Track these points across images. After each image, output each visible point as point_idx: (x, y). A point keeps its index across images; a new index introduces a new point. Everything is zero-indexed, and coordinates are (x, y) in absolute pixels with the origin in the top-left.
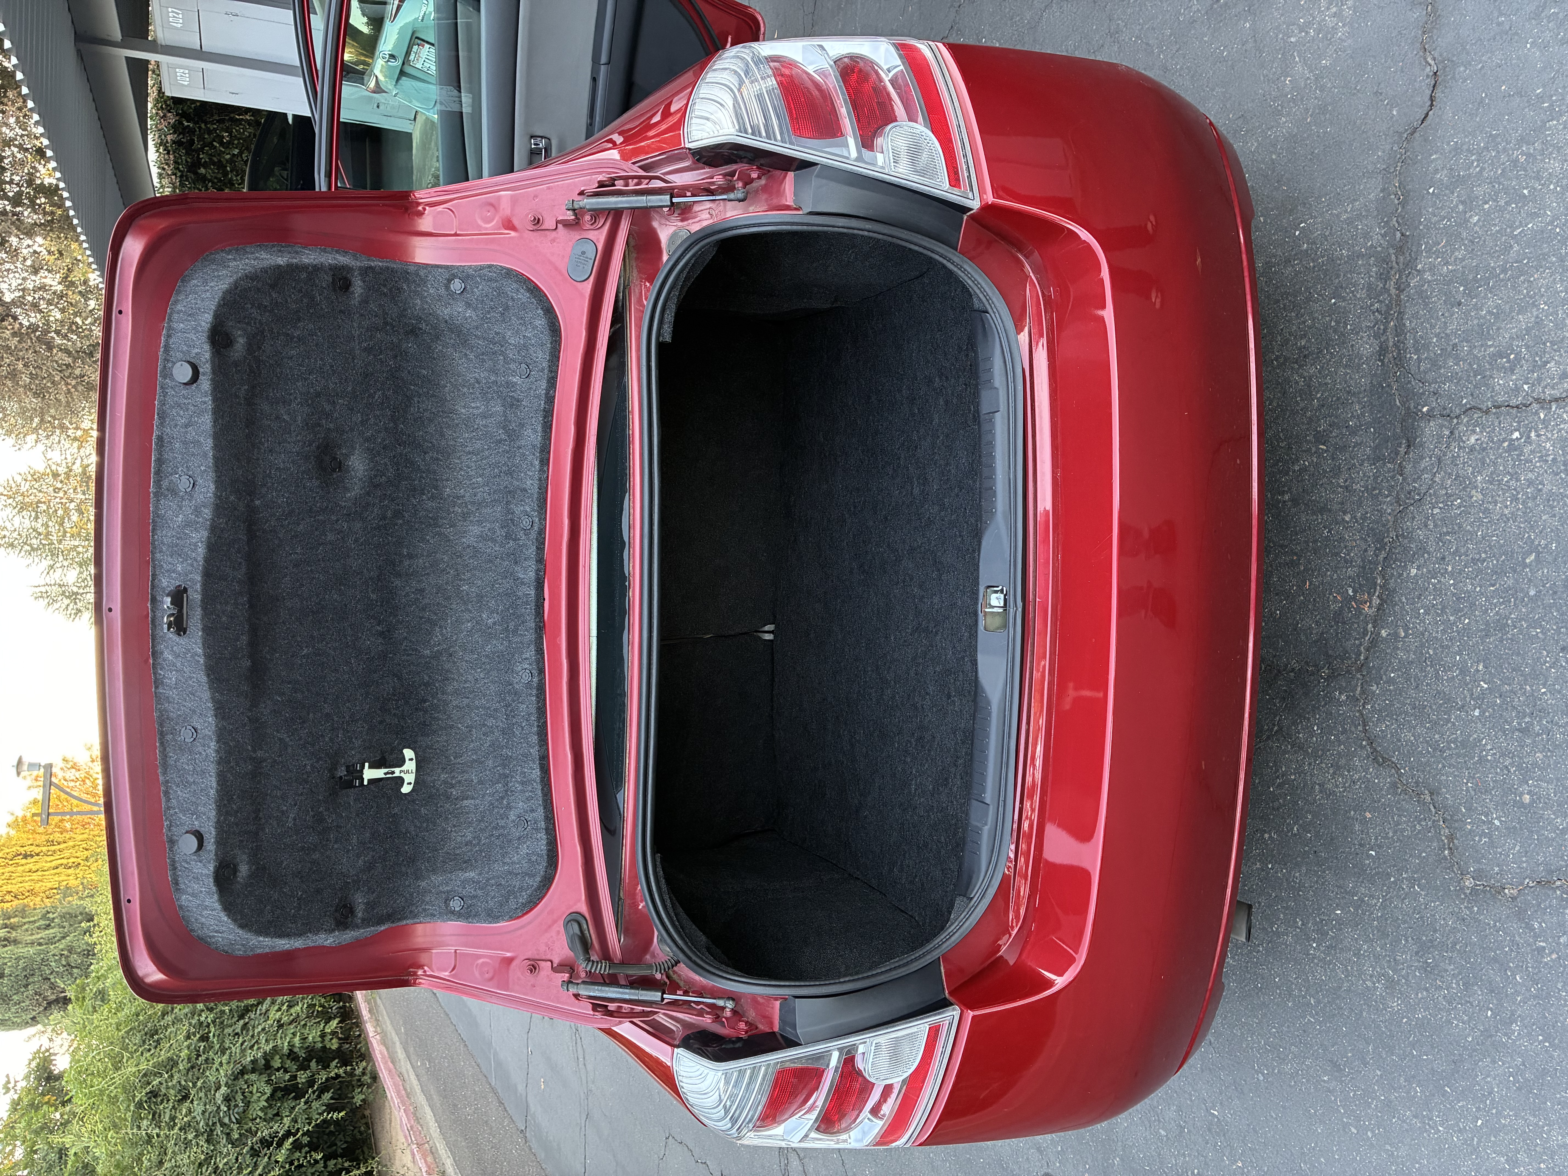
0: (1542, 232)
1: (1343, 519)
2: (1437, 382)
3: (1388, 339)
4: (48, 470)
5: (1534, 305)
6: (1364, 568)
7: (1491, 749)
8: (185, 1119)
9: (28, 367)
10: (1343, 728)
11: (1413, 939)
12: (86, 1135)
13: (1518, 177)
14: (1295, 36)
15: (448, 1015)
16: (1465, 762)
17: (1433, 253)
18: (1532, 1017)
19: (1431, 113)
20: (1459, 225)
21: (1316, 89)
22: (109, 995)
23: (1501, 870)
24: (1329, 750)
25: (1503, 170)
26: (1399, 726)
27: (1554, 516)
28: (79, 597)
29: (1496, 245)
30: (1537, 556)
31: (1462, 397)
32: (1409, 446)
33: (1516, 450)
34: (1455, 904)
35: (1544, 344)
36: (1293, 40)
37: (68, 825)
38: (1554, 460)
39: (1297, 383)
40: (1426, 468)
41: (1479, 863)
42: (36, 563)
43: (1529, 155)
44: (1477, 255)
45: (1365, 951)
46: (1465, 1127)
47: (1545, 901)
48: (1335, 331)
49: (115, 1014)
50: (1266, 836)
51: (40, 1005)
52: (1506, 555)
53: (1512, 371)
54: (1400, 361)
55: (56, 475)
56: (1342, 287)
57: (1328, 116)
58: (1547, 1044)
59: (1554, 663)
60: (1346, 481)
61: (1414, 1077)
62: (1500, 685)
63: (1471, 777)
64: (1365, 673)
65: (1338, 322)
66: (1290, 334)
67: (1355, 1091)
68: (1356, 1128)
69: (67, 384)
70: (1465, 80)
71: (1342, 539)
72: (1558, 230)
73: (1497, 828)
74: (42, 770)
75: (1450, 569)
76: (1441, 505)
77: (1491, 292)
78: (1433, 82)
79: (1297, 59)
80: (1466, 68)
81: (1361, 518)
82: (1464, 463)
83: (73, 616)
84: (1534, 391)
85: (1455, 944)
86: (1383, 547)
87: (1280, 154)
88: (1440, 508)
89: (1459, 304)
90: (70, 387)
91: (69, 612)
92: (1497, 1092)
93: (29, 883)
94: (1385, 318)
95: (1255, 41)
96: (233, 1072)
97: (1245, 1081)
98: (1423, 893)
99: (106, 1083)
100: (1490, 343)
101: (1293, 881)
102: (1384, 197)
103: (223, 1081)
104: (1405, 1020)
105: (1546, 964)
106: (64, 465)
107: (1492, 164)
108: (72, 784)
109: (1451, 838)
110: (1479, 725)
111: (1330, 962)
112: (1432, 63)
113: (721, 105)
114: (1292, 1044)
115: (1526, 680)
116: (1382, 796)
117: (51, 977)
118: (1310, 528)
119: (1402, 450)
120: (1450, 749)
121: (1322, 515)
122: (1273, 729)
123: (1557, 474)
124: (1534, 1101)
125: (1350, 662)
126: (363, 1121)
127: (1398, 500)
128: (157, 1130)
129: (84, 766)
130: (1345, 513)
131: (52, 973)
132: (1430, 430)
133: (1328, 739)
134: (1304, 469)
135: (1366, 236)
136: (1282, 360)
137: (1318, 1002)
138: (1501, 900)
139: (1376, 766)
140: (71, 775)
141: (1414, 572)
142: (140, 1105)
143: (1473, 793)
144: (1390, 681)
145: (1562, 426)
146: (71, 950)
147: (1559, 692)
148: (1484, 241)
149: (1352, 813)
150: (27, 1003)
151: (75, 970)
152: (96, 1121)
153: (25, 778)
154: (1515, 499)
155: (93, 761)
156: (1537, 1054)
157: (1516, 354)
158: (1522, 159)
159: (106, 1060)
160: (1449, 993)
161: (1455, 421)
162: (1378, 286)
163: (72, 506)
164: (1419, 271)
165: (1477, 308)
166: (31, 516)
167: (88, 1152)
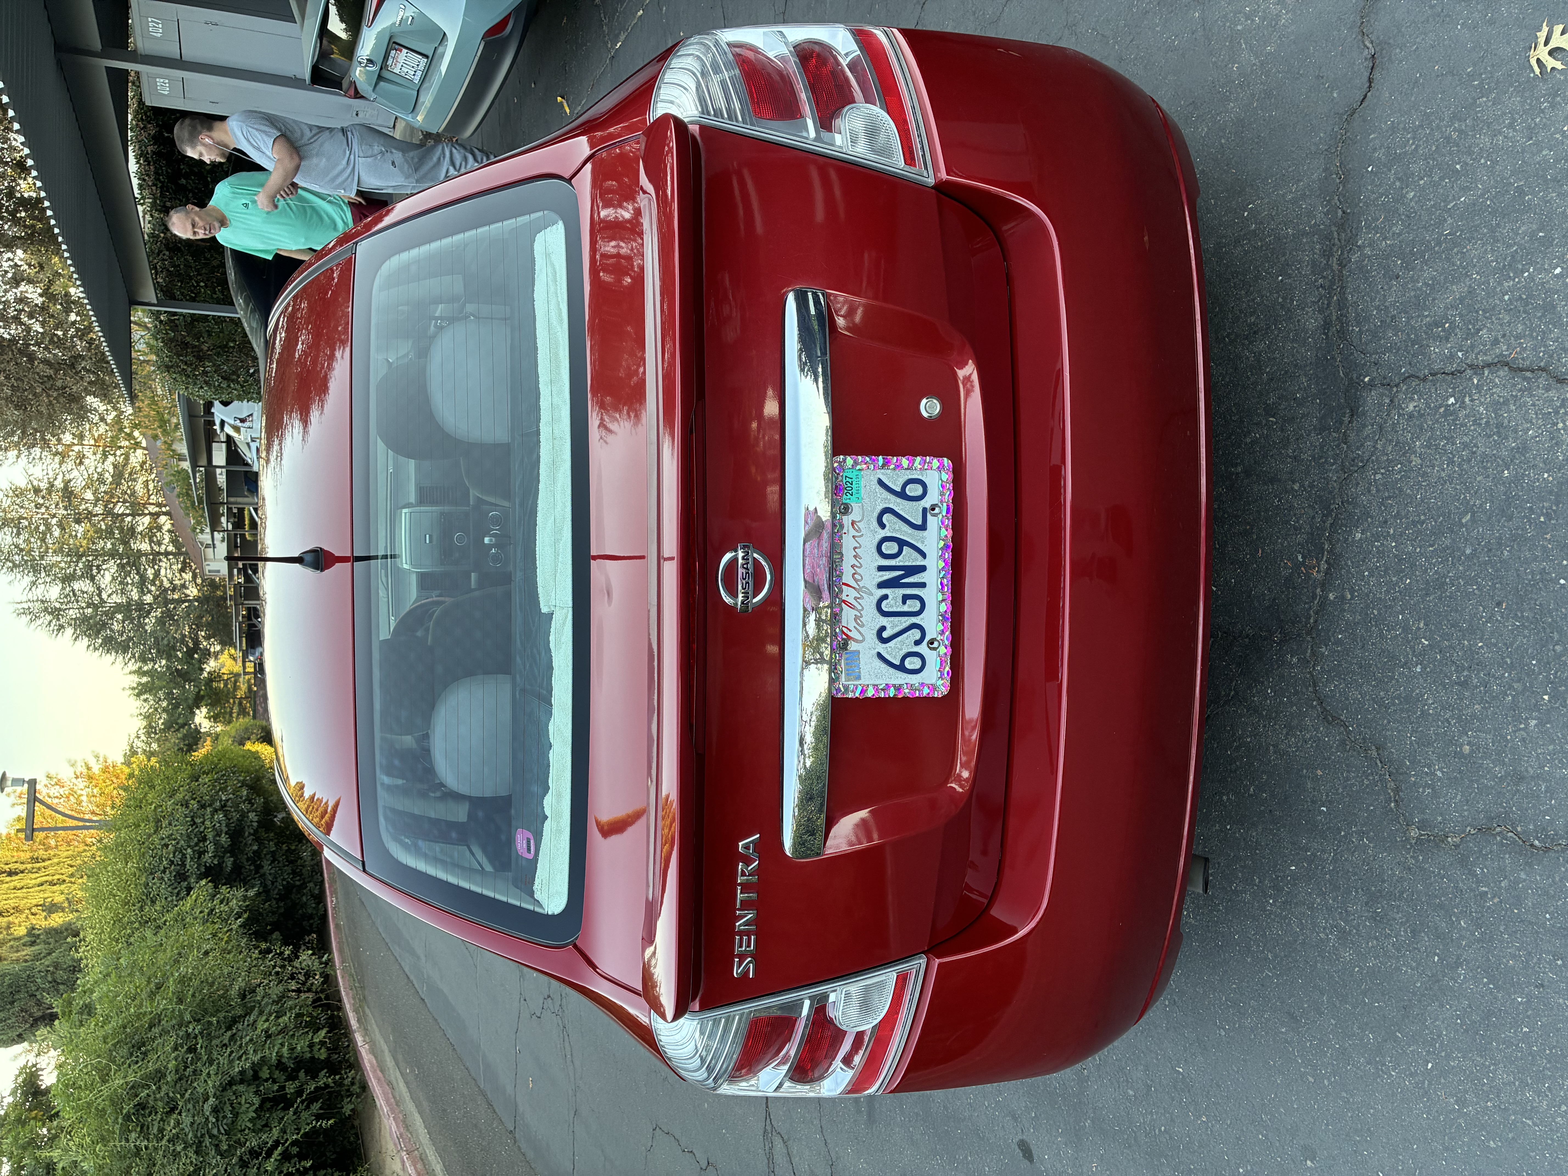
0: (1474, 204)
1: (1292, 488)
2: (1377, 353)
3: (1331, 313)
4: (30, 486)
5: (1466, 275)
6: (1312, 534)
7: (1433, 704)
8: (174, 1131)
9: (10, 379)
10: (1295, 690)
11: (1362, 890)
12: (74, 1148)
13: (1451, 153)
14: (1242, 24)
15: (436, 1020)
16: (1409, 717)
17: (1373, 229)
18: (1477, 960)
19: (1369, 94)
20: (1396, 201)
21: (1262, 74)
22: (96, 1009)
23: (1444, 819)
24: (1282, 712)
25: (1437, 147)
26: (1347, 685)
27: (1488, 477)
28: (62, 613)
29: (1432, 219)
30: (1473, 516)
31: (1401, 366)
32: (1352, 415)
33: (1451, 415)
34: (1401, 854)
35: (1477, 312)
36: (1239, 27)
37: (53, 843)
38: (1487, 423)
39: (1247, 358)
40: (1368, 435)
41: (1423, 813)
42: (18, 579)
43: (1461, 131)
44: (1414, 230)
45: (1319, 904)
46: (1416, 1071)
47: (1486, 847)
48: (1282, 307)
49: (102, 1027)
50: (1225, 798)
51: (26, 1022)
52: (1444, 516)
53: (1447, 339)
54: (1343, 334)
55: (37, 491)
56: (1288, 265)
57: (1273, 100)
58: (1491, 986)
59: (1490, 618)
60: (1294, 451)
61: (1367, 1024)
62: (1440, 641)
63: (1414, 731)
64: (1314, 636)
65: (1284, 299)
66: (1241, 311)
67: (1311, 1041)
68: (1313, 1077)
69: (48, 396)
70: (1401, 61)
71: (1291, 507)
72: (1488, 203)
73: (1440, 779)
74: (26, 785)
75: (1392, 531)
76: (1382, 471)
77: (1426, 265)
78: (1371, 64)
79: (1244, 46)
80: (1402, 50)
81: (1309, 486)
82: (1403, 430)
83: (55, 632)
84: (1466, 358)
85: (1402, 893)
86: (1329, 514)
87: (1228, 138)
88: (1382, 474)
89: (1398, 277)
90: (52, 399)
91: (51, 628)
92: (1446, 1035)
93: (14, 901)
94: (1328, 293)
95: (1204, 29)
96: (221, 1084)
97: (1208, 1037)
98: (1371, 845)
99: (94, 1095)
100: (1426, 313)
101: (1250, 840)
102: (1326, 178)
103: (211, 1091)
104: (1357, 969)
105: (1489, 908)
106: (46, 480)
107: (1427, 141)
108: (56, 801)
109: (1397, 790)
110: (1421, 681)
111: (1286, 917)
112: (1370, 46)
113: (685, 89)
114: (1251, 999)
115: (1464, 635)
116: (1332, 754)
117: (37, 993)
118: (1261, 498)
119: (1346, 419)
120: (1394, 704)
121: (1272, 485)
122: (1229, 694)
123: (1490, 436)
124: (1480, 1041)
125: (1300, 626)
126: (352, 1132)
127: (1343, 468)
128: (146, 1143)
129: (68, 783)
130: (1294, 482)
131: (38, 990)
132: (1371, 398)
133: (1282, 701)
134: (1254, 442)
135: (1310, 215)
136: (1233, 337)
137: (1276, 956)
138: (1444, 849)
139: (1326, 724)
140: (55, 791)
141: (1358, 536)
142: (127, 1117)
143: (1416, 746)
144: (1339, 642)
145: (1494, 390)
146: (56, 966)
147: (1495, 645)
148: (1420, 216)
149: (1305, 771)
150: (14, 1020)
151: (61, 987)
152: (84, 1134)
153: (8, 795)
154: (1451, 462)
155: (77, 778)
156: (1483, 996)
157: (1451, 323)
158: (1455, 135)
159: (94, 1073)
160: (1397, 940)
161: (1395, 389)
162: (1321, 262)
163: (54, 521)
164: (1359, 247)
165: (1414, 281)
166: (12, 532)
167: (76, 1167)
